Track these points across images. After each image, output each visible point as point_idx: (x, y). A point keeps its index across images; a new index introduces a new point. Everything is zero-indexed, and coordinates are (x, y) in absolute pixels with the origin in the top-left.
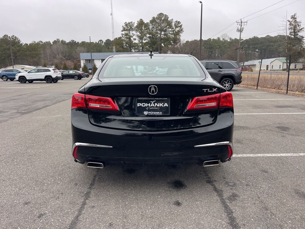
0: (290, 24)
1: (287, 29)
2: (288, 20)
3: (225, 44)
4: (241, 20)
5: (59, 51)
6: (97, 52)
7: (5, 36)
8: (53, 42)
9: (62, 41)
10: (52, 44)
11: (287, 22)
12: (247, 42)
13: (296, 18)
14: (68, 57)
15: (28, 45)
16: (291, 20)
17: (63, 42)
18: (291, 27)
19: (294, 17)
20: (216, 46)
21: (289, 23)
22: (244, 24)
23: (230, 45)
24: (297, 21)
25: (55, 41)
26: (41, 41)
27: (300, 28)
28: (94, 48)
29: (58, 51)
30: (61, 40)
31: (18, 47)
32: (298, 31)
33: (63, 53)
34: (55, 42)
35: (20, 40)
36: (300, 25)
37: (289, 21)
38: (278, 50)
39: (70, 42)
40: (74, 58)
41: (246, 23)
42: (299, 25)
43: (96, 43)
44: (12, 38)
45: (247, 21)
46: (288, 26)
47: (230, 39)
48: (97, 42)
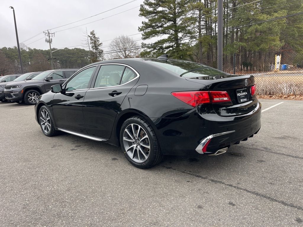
0: (91, 39)
1: (89, 43)
2: (88, 36)
3: (25, 54)
4: (48, 31)
11: (88, 37)
12: (47, 53)
13: (94, 34)
16: (91, 36)
18: (92, 42)
19: (92, 33)
20: (14, 56)
21: (89, 38)
22: (51, 35)
23: (30, 55)
24: (96, 37)
27: (99, 43)
32: (99, 46)
36: (99, 40)
37: (90, 37)
38: (78, 62)
41: (53, 35)
42: (97, 40)
45: (54, 33)
46: (90, 41)
47: (28, 49)
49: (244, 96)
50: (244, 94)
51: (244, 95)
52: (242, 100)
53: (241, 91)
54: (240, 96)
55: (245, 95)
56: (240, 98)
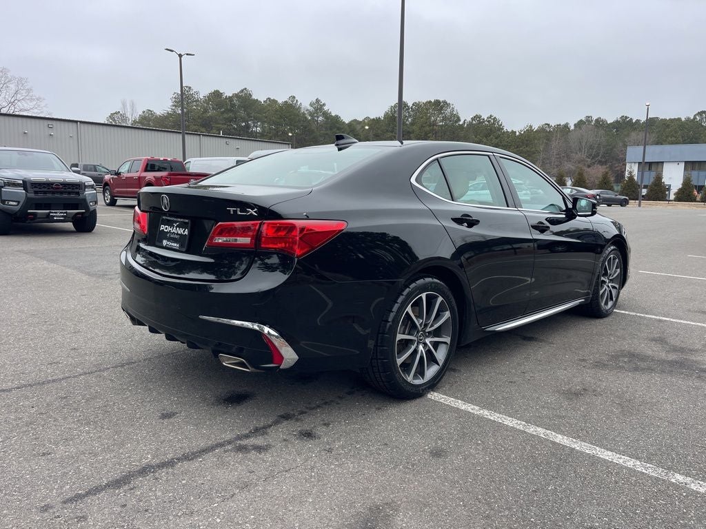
5: (584, 144)
6: (684, 142)
7: (477, 117)
8: (575, 125)
9: (597, 120)
10: (572, 128)
14: (603, 157)
15: (517, 134)
17: (600, 123)
25: (581, 121)
26: (547, 124)
28: (676, 132)
29: (580, 142)
30: (594, 118)
31: (496, 138)
33: (591, 147)
34: (580, 124)
35: (501, 125)
39: (617, 122)
40: (617, 160)
43: (688, 120)
44: (489, 121)
48: (692, 118)
49: (176, 237)
50: (181, 231)
51: (178, 234)
52: (165, 242)
53: (176, 222)
54: (167, 232)
55: (181, 235)
56: (164, 235)
